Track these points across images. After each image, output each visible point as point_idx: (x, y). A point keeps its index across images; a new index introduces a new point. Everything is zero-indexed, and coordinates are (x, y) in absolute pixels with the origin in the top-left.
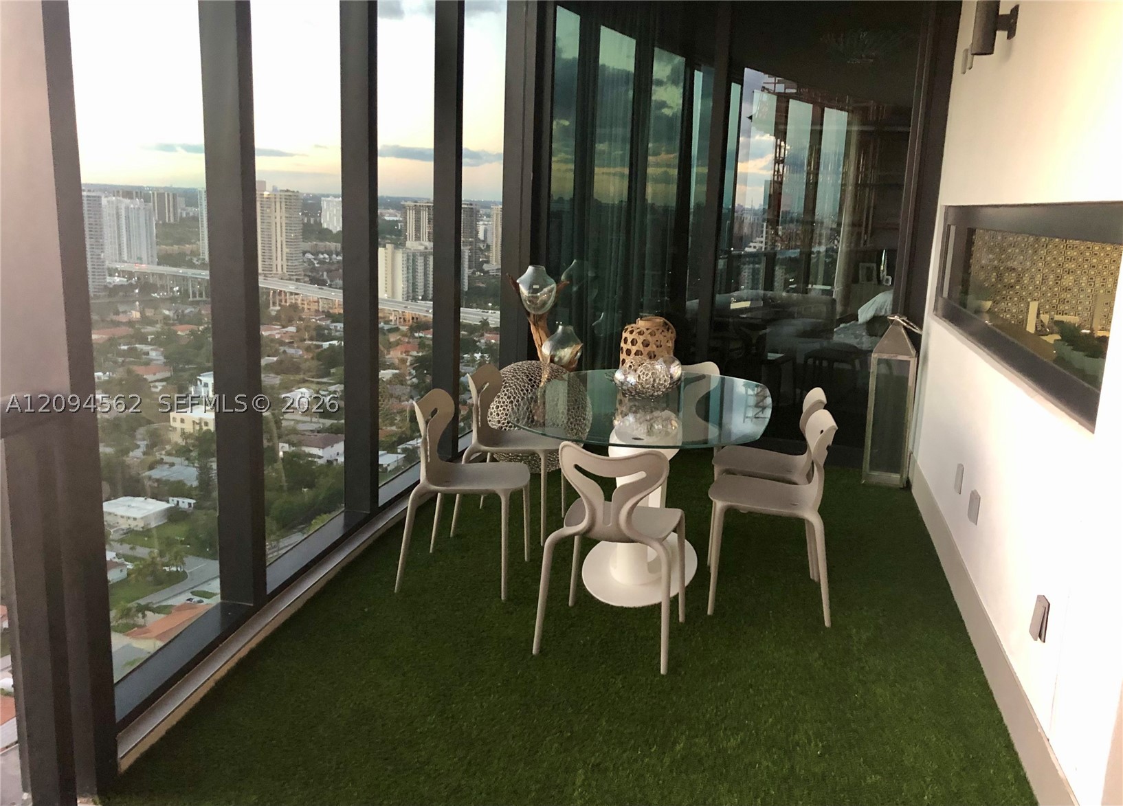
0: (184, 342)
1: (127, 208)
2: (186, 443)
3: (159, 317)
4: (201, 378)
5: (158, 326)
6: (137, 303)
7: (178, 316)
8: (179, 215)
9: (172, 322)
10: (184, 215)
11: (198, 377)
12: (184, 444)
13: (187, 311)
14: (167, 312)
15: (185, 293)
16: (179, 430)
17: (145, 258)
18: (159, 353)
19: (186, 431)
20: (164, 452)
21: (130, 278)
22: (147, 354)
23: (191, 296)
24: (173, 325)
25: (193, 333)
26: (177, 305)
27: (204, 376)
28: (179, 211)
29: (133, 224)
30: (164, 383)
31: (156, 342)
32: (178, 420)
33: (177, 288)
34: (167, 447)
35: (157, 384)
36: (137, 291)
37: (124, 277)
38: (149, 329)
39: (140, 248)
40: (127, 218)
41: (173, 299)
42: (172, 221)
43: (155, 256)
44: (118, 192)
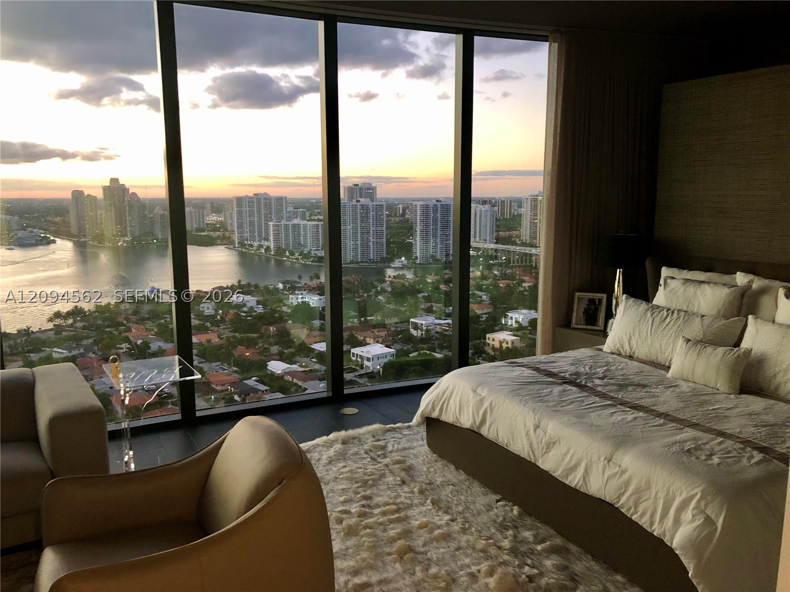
0: (502, 291)
1: (481, 210)
2: (495, 354)
3: (491, 275)
4: (508, 314)
5: (490, 280)
6: (481, 266)
7: (502, 275)
8: (512, 213)
9: (498, 278)
10: (516, 214)
11: (507, 313)
12: (493, 354)
13: (508, 272)
14: (496, 272)
15: (508, 261)
16: (491, 346)
17: (488, 239)
18: (488, 297)
19: (495, 346)
20: (480, 358)
21: (478, 252)
22: (481, 297)
23: (512, 262)
24: (499, 280)
25: (508, 286)
26: (502, 268)
27: (510, 313)
28: (513, 211)
29: (483, 219)
30: (487, 316)
31: (487, 291)
32: (491, 339)
33: (504, 258)
34: (483, 355)
35: (483, 316)
36: (481, 259)
37: (475, 251)
38: (485, 282)
39: (486, 234)
40: (480, 216)
41: (500, 265)
42: (508, 217)
43: (494, 239)
44: (479, 201)
